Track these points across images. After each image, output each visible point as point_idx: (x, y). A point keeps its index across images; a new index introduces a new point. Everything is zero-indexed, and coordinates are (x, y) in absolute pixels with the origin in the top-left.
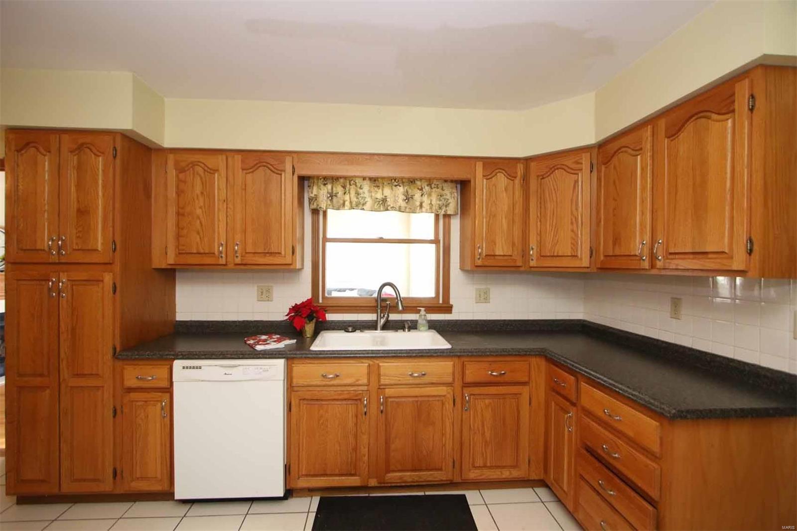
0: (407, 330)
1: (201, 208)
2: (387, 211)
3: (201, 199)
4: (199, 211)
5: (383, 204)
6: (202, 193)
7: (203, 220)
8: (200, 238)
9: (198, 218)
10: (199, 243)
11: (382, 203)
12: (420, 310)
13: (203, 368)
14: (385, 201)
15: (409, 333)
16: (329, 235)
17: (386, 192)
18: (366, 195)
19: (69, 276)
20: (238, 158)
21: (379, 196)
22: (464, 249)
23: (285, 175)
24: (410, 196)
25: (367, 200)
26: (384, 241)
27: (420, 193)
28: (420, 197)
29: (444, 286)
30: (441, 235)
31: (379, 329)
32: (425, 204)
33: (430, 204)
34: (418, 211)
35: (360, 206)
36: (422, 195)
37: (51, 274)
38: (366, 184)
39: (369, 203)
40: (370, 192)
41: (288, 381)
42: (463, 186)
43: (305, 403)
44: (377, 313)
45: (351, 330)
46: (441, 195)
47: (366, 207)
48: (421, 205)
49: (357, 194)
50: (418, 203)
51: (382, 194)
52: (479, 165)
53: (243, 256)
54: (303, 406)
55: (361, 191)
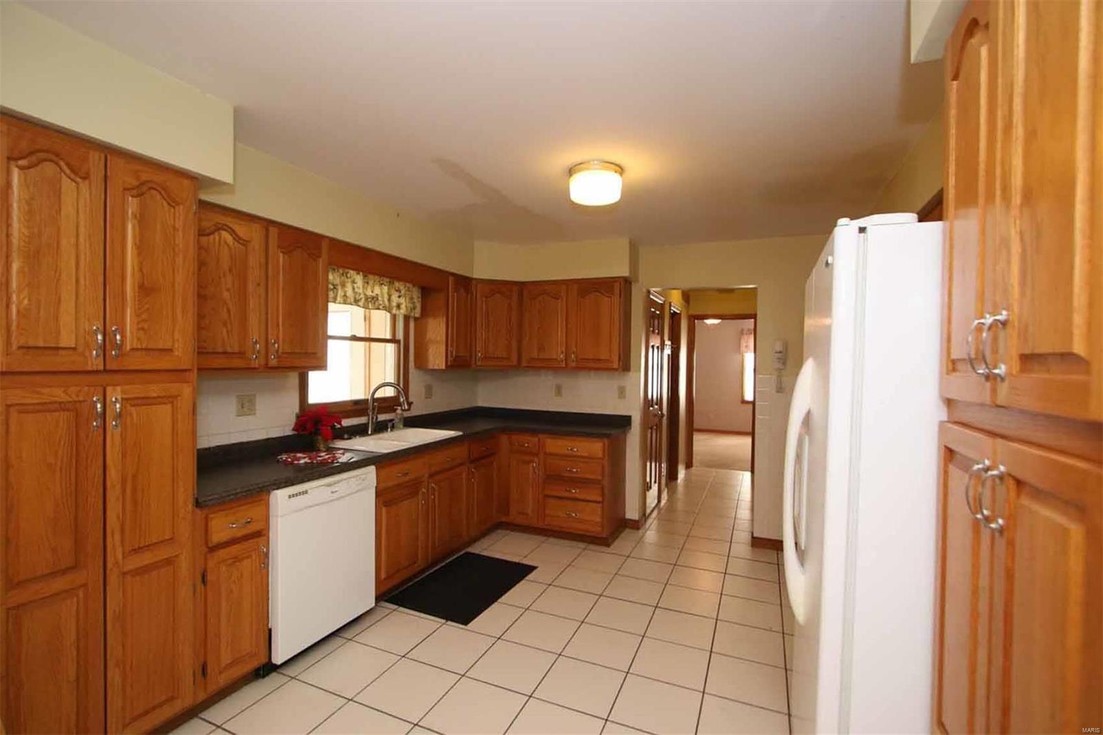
0: (389, 430)
1: (228, 290)
2: (378, 311)
3: (229, 278)
4: (226, 295)
5: (373, 302)
6: (230, 270)
7: (231, 307)
8: (228, 332)
9: (225, 303)
10: (226, 339)
11: (371, 301)
12: (396, 409)
13: (309, 491)
14: (375, 299)
15: (392, 433)
16: (330, 333)
17: (377, 290)
18: (361, 291)
19: (123, 392)
20: (273, 231)
21: (369, 293)
22: (427, 350)
23: (321, 263)
24: (390, 296)
25: (362, 296)
26: (354, 338)
27: (397, 294)
28: (397, 299)
29: (404, 385)
30: (400, 335)
31: (370, 432)
32: (403, 306)
33: (406, 306)
34: (394, 311)
35: (356, 302)
36: (399, 297)
37: (92, 389)
38: (359, 279)
39: (363, 300)
40: (363, 287)
41: (376, 487)
42: (426, 292)
43: (385, 506)
44: (368, 415)
45: (346, 436)
46: (412, 298)
47: (361, 304)
48: (398, 306)
49: (354, 289)
50: (394, 304)
51: (372, 292)
52: (451, 279)
53: (279, 357)
54: (384, 509)
55: (355, 285)
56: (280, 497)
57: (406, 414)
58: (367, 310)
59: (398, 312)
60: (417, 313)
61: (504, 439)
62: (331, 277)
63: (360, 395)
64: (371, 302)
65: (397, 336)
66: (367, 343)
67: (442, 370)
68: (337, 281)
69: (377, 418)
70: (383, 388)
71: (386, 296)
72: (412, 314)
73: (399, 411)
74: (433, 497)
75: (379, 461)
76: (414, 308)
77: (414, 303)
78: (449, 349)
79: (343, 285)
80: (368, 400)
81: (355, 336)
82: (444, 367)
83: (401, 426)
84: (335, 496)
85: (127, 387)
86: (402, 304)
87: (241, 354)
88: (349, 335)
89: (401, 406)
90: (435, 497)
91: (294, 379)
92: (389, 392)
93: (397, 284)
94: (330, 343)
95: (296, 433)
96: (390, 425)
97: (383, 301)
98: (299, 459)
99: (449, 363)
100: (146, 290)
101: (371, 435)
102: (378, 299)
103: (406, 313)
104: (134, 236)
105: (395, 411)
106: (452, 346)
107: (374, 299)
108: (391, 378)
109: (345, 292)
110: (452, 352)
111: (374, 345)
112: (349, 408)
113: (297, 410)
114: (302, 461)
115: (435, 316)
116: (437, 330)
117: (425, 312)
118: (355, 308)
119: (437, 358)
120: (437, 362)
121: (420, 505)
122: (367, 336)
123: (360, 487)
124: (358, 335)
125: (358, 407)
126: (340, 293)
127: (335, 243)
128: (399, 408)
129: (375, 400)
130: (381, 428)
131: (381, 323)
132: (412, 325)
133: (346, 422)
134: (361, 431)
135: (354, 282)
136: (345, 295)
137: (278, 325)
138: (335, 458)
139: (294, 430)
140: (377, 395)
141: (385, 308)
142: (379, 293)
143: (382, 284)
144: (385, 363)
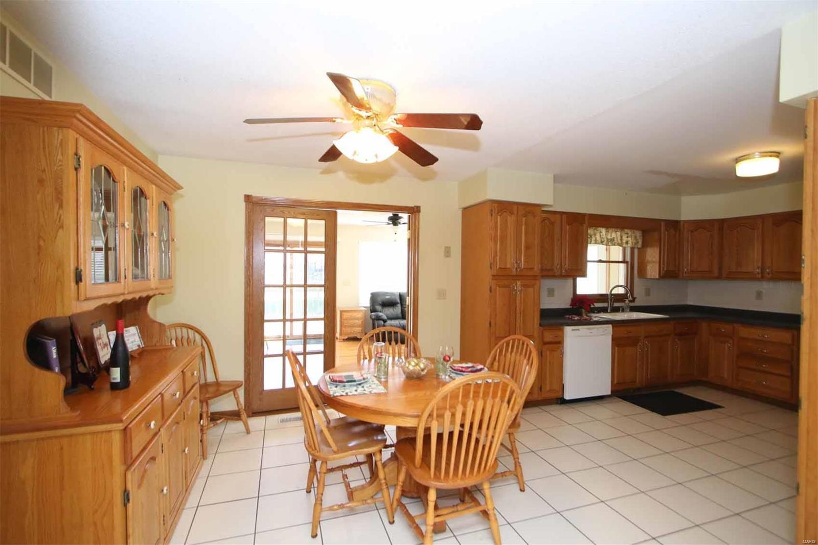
0: (621, 311)
1: (547, 244)
3: (548, 239)
4: (547, 246)
7: (549, 250)
8: (547, 261)
9: (547, 249)
13: (580, 330)
15: (622, 313)
17: (614, 235)
18: (604, 236)
19: (521, 282)
20: (564, 216)
21: (609, 237)
22: (647, 266)
23: (585, 226)
24: (621, 237)
25: (605, 239)
26: (600, 261)
27: (626, 235)
28: (626, 239)
29: (631, 287)
30: (628, 259)
31: (609, 311)
32: (630, 242)
33: (632, 243)
34: (624, 245)
35: (602, 243)
36: (627, 237)
37: (513, 281)
38: (603, 230)
39: (606, 241)
40: (606, 235)
41: (612, 335)
42: (645, 233)
43: (618, 347)
44: (608, 302)
45: (596, 312)
46: (636, 237)
47: (604, 243)
48: (627, 243)
49: (600, 236)
50: (624, 241)
51: (611, 236)
52: (663, 224)
53: (566, 271)
54: (616, 348)
55: (601, 234)
56: (568, 330)
57: (632, 304)
58: (608, 247)
59: (626, 246)
60: (640, 245)
61: (704, 326)
62: (589, 231)
63: (603, 292)
64: (610, 242)
65: (626, 259)
66: (608, 264)
67: (657, 279)
68: (592, 233)
69: (613, 305)
70: (617, 288)
71: (619, 238)
72: (636, 246)
73: (627, 301)
74: (646, 349)
75: (614, 323)
76: (638, 242)
77: (637, 240)
78: (662, 266)
79: (595, 235)
80: (608, 295)
81: (600, 260)
82: (657, 277)
83: (628, 310)
84: (592, 334)
85: (523, 281)
86: (629, 241)
87: (552, 270)
88: (597, 259)
89: (628, 299)
90: (648, 349)
91: (570, 281)
92: (621, 291)
93: (626, 231)
94: (589, 264)
95: (571, 307)
96: (621, 309)
97: (617, 240)
98: (574, 317)
99: (662, 274)
100: (527, 248)
101: (610, 313)
102: (614, 240)
103: (632, 246)
104: (524, 229)
105: (624, 301)
106: (664, 264)
107: (612, 240)
108: (622, 282)
109: (596, 238)
110: (663, 268)
111: (611, 264)
112: (598, 298)
113: (571, 296)
114: (576, 318)
115: (652, 246)
116: (653, 254)
117: (645, 244)
118: (601, 245)
119: (653, 271)
120: (653, 273)
121: (638, 352)
122: (608, 260)
123: (603, 333)
124: (603, 260)
125: (602, 298)
126: (593, 239)
127: (592, 216)
128: (627, 300)
129: (612, 295)
130: (616, 310)
131: (617, 253)
132: (636, 251)
133: (597, 305)
134: (604, 310)
135: (601, 232)
136: (596, 240)
137: (566, 257)
138: (591, 319)
139: (571, 305)
140: (613, 292)
141: (619, 245)
142: (615, 236)
143: (616, 232)
144: (619, 275)
